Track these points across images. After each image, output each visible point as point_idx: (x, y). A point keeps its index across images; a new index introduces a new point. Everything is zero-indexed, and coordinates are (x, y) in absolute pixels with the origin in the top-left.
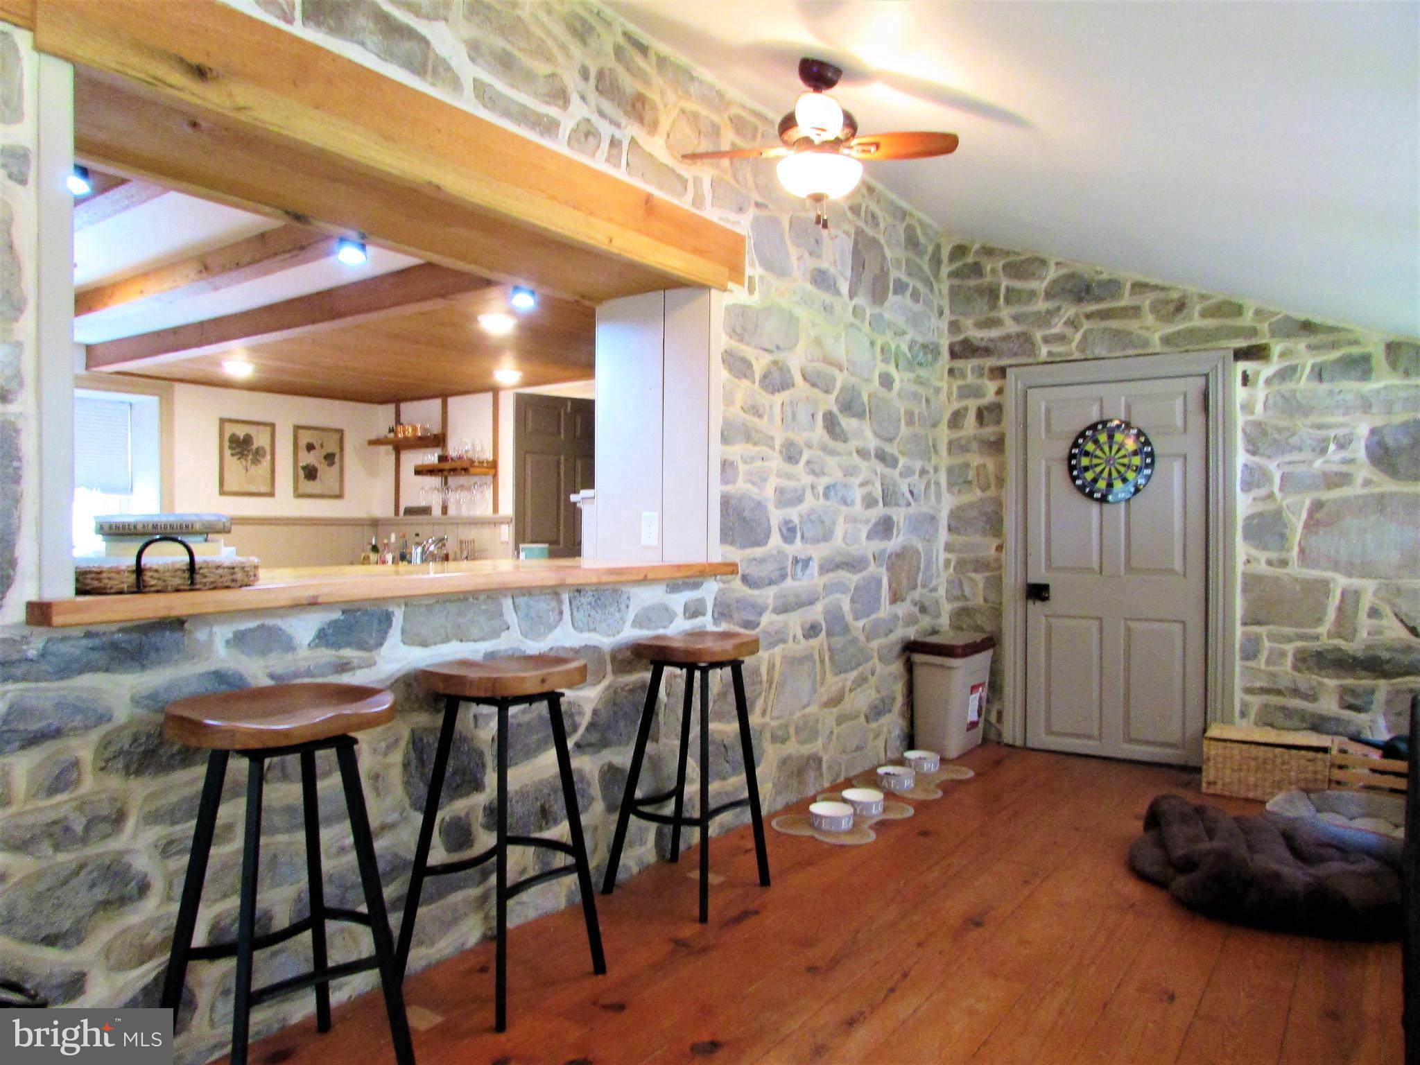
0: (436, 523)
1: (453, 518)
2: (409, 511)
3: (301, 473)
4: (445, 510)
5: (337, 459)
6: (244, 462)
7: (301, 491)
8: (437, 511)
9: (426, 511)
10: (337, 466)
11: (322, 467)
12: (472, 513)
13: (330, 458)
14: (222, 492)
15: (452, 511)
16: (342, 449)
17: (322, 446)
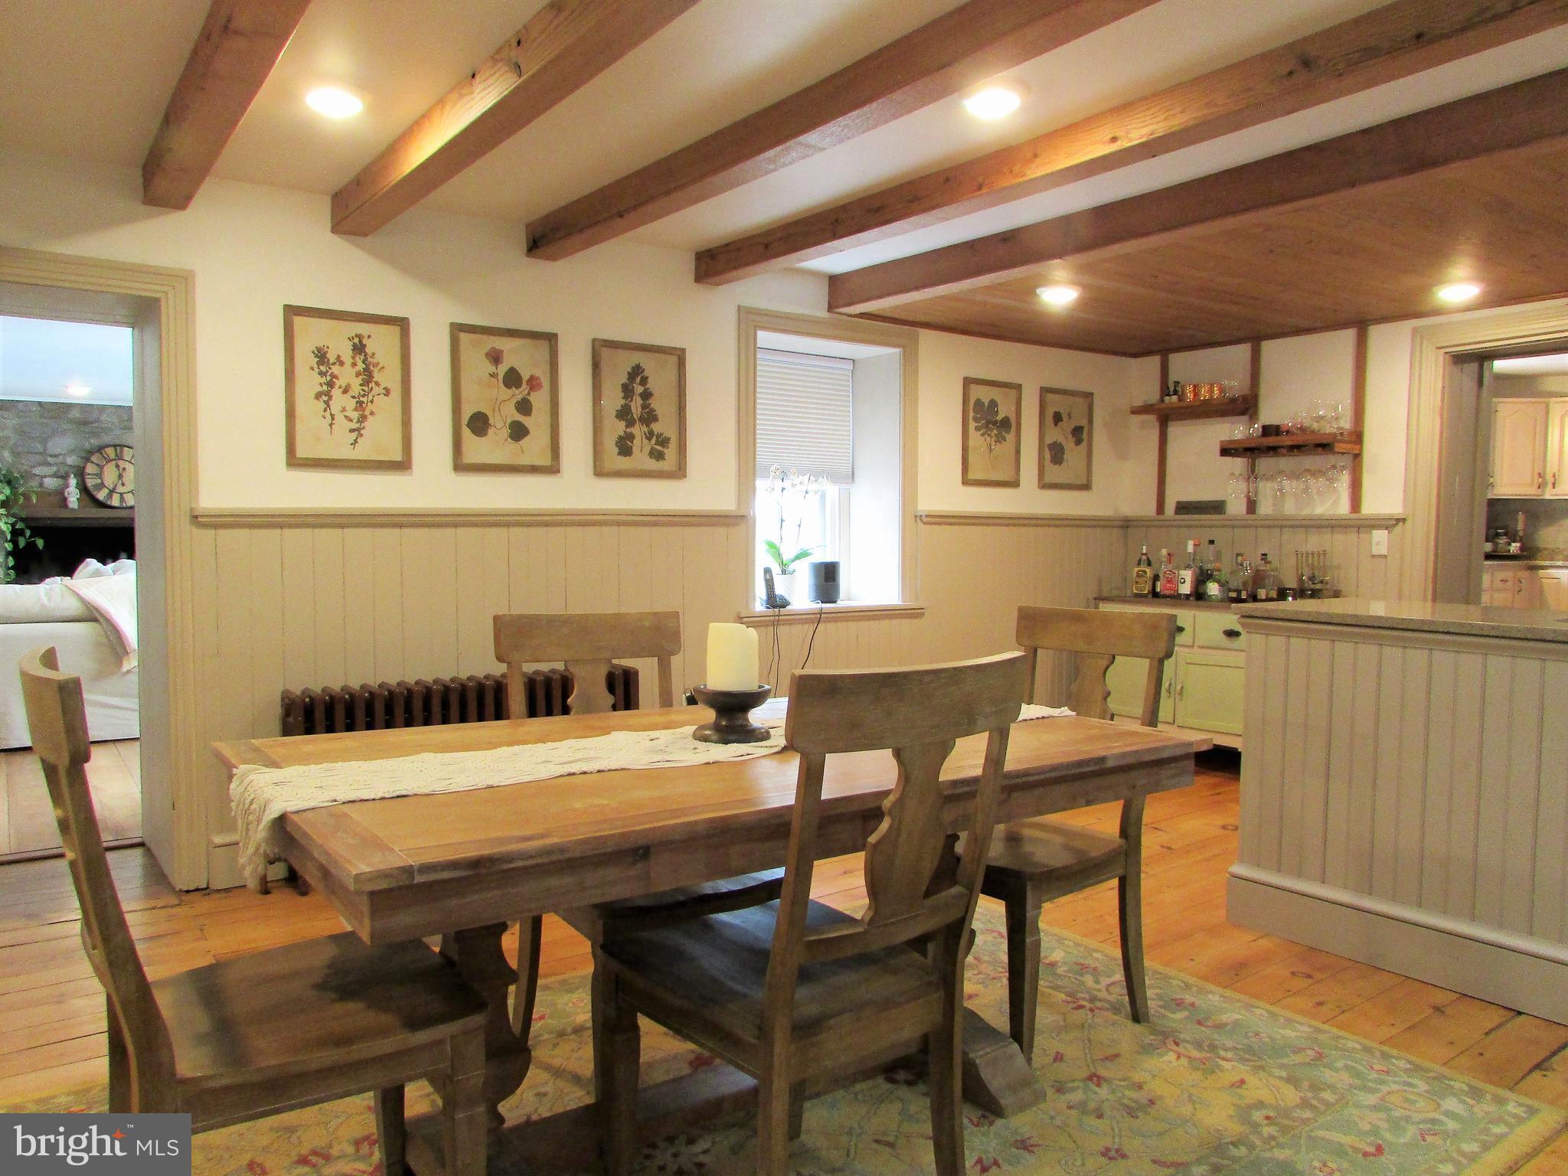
0: (1234, 524)
1: (1266, 518)
2: (1183, 508)
3: (1047, 456)
4: (1252, 506)
5: (1085, 435)
6: (988, 439)
7: (1047, 479)
8: (1236, 507)
9: (1216, 507)
10: (1084, 444)
11: (1069, 444)
12: (1306, 512)
13: (1077, 431)
14: (966, 482)
15: (1265, 508)
16: (1091, 421)
17: (1069, 415)
